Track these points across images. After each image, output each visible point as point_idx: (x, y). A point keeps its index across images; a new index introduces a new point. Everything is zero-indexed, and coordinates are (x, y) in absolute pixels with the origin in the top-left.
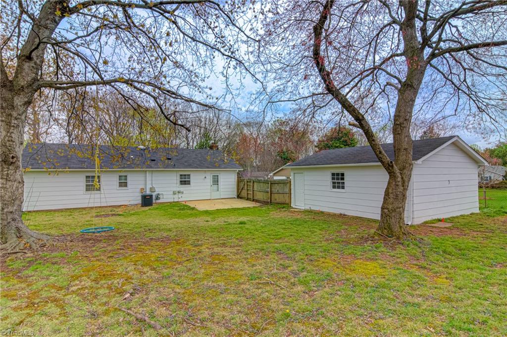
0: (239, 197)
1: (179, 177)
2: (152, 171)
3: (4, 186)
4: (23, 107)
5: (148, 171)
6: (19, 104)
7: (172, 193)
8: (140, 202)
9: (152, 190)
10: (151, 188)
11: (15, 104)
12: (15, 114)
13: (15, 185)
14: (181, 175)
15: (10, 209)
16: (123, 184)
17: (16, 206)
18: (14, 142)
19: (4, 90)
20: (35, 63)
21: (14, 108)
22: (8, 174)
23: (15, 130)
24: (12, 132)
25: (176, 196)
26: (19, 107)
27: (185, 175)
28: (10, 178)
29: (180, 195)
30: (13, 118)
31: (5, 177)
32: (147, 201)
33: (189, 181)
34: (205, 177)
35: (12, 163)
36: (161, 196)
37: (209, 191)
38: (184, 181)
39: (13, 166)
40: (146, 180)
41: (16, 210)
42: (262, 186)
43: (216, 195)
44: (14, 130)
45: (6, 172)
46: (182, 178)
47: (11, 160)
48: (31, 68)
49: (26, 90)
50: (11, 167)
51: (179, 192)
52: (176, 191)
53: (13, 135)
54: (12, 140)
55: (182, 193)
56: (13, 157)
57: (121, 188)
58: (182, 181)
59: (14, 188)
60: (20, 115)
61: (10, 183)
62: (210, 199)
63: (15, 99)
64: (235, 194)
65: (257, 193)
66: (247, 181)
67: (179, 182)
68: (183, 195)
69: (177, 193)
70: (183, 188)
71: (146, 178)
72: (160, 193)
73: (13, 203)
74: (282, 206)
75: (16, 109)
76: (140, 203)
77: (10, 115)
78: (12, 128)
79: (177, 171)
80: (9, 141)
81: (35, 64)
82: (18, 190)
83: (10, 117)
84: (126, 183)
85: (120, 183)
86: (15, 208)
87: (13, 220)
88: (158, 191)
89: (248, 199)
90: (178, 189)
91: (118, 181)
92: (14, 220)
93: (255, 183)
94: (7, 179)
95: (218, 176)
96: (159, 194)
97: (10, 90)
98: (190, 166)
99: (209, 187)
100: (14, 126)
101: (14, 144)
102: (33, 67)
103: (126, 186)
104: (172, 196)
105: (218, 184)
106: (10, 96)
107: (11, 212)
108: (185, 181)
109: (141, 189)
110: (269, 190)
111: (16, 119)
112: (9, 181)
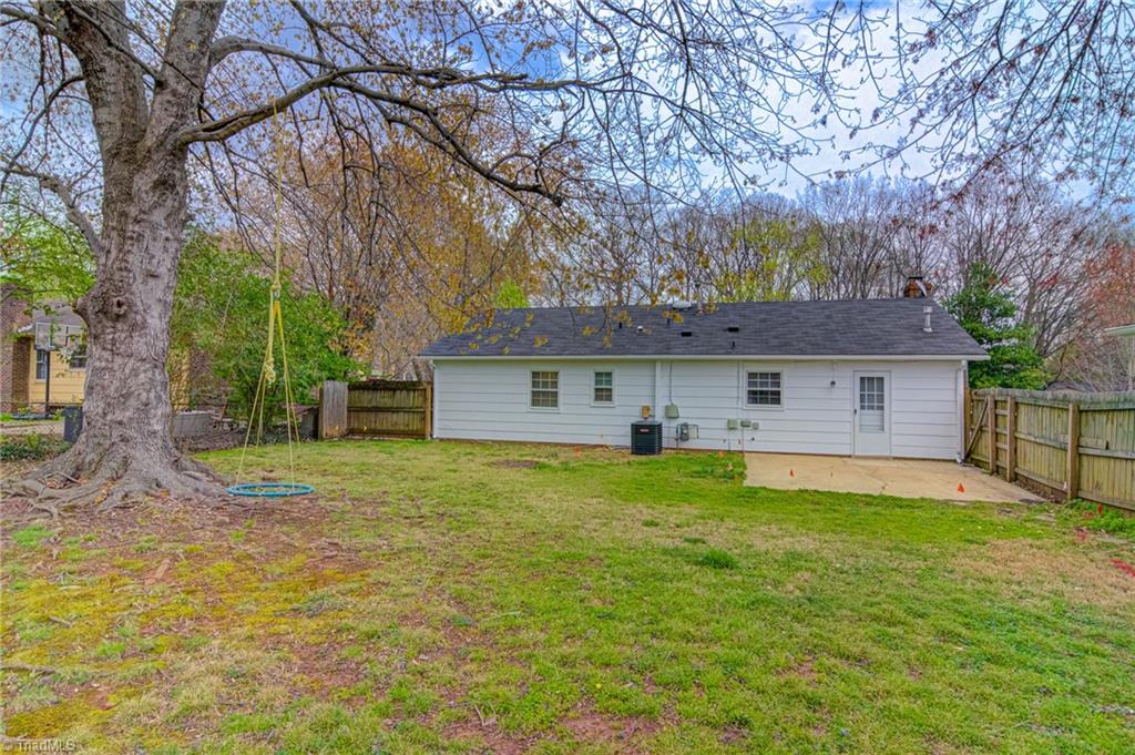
0: (970, 458)
1: (744, 381)
2: (672, 361)
3: (110, 366)
4: (151, 194)
5: (663, 361)
6: (143, 188)
7: (723, 424)
8: (628, 442)
9: (671, 413)
10: (667, 407)
11: (135, 188)
12: (133, 211)
13: (130, 365)
14: (752, 375)
15: (119, 416)
16: (603, 394)
17: (131, 410)
18: (130, 271)
19: (116, 163)
20: (174, 92)
21: (131, 199)
22: (113, 338)
23: (135, 247)
24: (129, 251)
25: (737, 435)
26: (144, 195)
27: (764, 375)
28: (118, 349)
29: (748, 434)
30: (130, 221)
31: (109, 347)
32: (645, 439)
33: (778, 393)
34: (833, 383)
35: (118, 316)
36: (692, 433)
37: (847, 427)
38: (762, 392)
39: (124, 323)
40: (654, 386)
41: (131, 419)
42: (1046, 422)
43: (871, 444)
44: (132, 245)
45: (111, 337)
46: (755, 384)
47: (116, 309)
48: (166, 105)
49: (155, 157)
50: (119, 326)
51: (745, 425)
52: (735, 421)
53: (130, 258)
54: (126, 268)
55: (756, 427)
56: (119, 304)
57: (600, 403)
58: (755, 393)
59: (127, 371)
60: (144, 213)
61: (119, 360)
62: (850, 456)
63: (136, 178)
64: (955, 449)
65: (1029, 448)
66: (996, 402)
67: (744, 395)
68: (757, 435)
69: (739, 427)
70: (760, 413)
71: (654, 382)
72: (690, 422)
73: (124, 403)
74: (1117, 521)
75: (136, 200)
76: (629, 444)
77: (124, 214)
78: (129, 242)
79: (738, 361)
80: (121, 269)
81: (174, 95)
82: (136, 375)
83: (123, 219)
84: (611, 390)
85: (597, 390)
86: (128, 414)
87: (122, 440)
88: (686, 415)
89: (997, 471)
90: (743, 416)
91: (593, 386)
92: (124, 440)
93: (1022, 409)
94: (112, 350)
95: (881, 380)
96: (686, 425)
97: (126, 161)
98: (785, 347)
99: (848, 416)
100: (132, 238)
101: (131, 275)
102: (169, 102)
103: (609, 398)
104: (725, 434)
105: (882, 408)
106: (126, 174)
107: (120, 423)
108: (767, 393)
109: (644, 407)
110: (1069, 439)
111: (137, 221)
112: (118, 354)
